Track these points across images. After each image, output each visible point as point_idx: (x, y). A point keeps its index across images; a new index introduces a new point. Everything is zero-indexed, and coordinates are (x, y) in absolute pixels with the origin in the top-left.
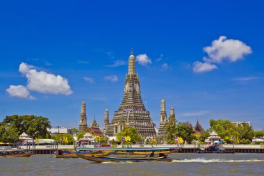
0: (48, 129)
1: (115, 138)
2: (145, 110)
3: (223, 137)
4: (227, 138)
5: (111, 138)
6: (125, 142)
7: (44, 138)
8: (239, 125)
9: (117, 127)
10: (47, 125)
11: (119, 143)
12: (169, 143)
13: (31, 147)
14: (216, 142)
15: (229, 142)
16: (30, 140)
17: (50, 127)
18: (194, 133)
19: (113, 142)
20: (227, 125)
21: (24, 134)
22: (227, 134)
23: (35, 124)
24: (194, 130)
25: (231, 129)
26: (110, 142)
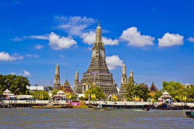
0: (27, 87)
1: (83, 95)
2: (109, 72)
3: (173, 96)
4: (177, 97)
5: (80, 96)
6: (91, 99)
7: (24, 94)
8: (188, 87)
9: (85, 86)
10: (27, 84)
11: (87, 100)
12: (128, 100)
13: (13, 102)
14: (168, 100)
15: (178, 101)
16: (12, 96)
17: (29, 85)
18: (149, 92)
19: (82, 98)
20: (177, 87)
21: (7, 91)
22: (177, 94)
23: (17, 82)
24: (149, 89)
25: (181, 90)
26: (79, 98)
